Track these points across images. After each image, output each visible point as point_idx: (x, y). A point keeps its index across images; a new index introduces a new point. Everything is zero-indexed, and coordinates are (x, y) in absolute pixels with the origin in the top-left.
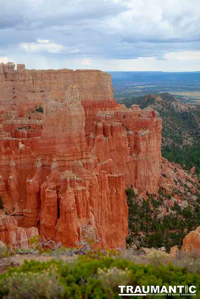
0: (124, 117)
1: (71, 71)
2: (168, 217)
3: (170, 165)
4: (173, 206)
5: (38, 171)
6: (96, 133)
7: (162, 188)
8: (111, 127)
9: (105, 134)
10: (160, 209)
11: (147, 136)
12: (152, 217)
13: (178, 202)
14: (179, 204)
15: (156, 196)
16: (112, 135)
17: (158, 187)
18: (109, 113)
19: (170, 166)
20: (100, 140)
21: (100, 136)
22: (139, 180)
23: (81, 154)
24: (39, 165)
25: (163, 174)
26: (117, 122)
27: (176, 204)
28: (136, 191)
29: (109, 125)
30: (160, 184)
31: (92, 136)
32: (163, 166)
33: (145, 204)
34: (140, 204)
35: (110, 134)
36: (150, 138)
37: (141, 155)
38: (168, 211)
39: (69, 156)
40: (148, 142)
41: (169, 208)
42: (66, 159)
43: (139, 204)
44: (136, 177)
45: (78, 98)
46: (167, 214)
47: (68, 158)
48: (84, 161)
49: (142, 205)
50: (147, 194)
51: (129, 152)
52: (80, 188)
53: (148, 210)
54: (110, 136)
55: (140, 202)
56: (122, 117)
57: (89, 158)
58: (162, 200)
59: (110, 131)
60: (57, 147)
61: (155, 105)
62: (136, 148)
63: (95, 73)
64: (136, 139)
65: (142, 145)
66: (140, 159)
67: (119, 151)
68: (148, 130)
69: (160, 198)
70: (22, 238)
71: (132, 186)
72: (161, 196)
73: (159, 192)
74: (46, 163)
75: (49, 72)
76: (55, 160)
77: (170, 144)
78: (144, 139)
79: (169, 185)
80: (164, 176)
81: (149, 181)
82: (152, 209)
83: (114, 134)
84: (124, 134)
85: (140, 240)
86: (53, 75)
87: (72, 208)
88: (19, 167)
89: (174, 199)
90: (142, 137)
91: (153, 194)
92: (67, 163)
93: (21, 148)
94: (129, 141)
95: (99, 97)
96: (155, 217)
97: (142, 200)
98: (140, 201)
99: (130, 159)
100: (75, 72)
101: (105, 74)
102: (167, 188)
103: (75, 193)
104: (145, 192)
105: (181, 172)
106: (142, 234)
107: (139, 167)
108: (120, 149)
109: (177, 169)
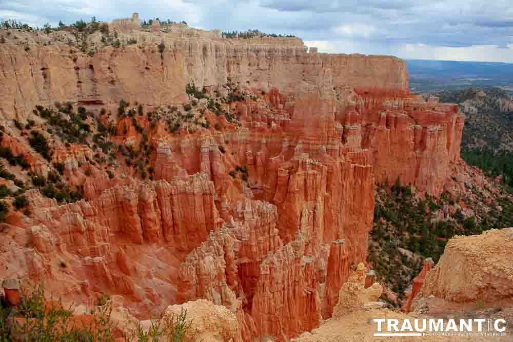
0: (415, 109)
1: (363, 56)
2: (444, 223)
3: (466, 168)
4: (454, 213)
5: (283, 150)
6: (378, 123)
7: (447, 192)
8: (396, 117)
9: (387, 125)
10: (436, 213)
11: (436, 132)
12: (426, 220)
13: (462, 210)
14: (463, 213)
15: (436, 198)
16: (395, 127)
17: (442, 190)
18: (398, 102)
19: (468, 170)
20: (380, 131)
21: (382, 126)
22: (419, 178)
23: (327, 139)
24: (285, 145)
25: (453, 177)
26: (405, 113)
27: (458, 212)
28: (413, 189)
29: (394, 116)
30: (446, 186)
31: (374, 125)
32: (457, 168)
33: (421, 205)
34: (415, 204)
35: (393, 125)
36: (439, 134)
37: (426, 152)
38: (445, 216)
39: (315, 140)
40: (436, 139)
41: (448, 215)
42: (311, 142)
43: (413, 204)
44: (416, 176)
45: (330, 82)
46: (444, 220)
47: (313, 142)
48: (330, 147)
49: (417, 205)
50: (426, 195)
51: (412, 147)
52: (311, 172)
53: (422, 212)
54: (393, 128)
55: (415, 202)
56: (412, 109)
57: (334, 145)
58: (442, 204)
59: (393, 122)
60: (305, 129)
61: (475, 100)
62: (422, 144)
63: (390, 59)
64: (424, 134)
65: (429, 142)
66: (425, 156)
67: (401, 145)
68: (439, 126)
69: (440, 201)
70: (246, 208)
71: (410, 184)
72: (442, 200)
73: (442, 195)
74: (293, 144)
75: (341, 56)
76: (300, 142)
77: (482, 146)
78: (432, 135)
79: (457, 189)
80: (454, 179)
81: (431, 182)
82: (427, 211)
83: (398, 126)
84: (410, 127)
85: (401, 240)
86: (344, 60)
87: (296, 190)
88: (269, 145)
89: (457, 206)
90: (430, 133)
91: (434, 197)
92: (311, 146)
93: (274, 127)
94: (415, 135)
95: (390, 86)
96: (429, 220)
97: (418, 201)
98: (416, 200)
99: (413, 155)
100: (367, 57)
101: (401, 61)
102: (454, 193)
103: (305, 175)
104: (424, 192)
105: (481, 178)
106: (407, 235)
107: (422, 165)
108: (402, 143)
109: (475, 174)
